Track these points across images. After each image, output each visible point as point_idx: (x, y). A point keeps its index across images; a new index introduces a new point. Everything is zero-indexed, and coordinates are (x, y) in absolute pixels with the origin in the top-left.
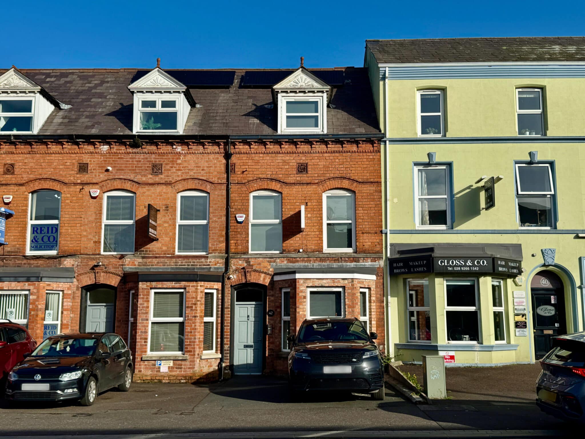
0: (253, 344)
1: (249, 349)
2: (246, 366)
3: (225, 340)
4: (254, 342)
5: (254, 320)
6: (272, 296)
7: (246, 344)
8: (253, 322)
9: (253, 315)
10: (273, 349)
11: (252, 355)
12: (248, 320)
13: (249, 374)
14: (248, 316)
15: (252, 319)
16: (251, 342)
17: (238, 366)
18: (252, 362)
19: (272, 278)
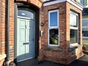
0: (29, 42)
1: (26, 45)
2: (25, 55)
3: (10, 42)
4: (29, 41)
5: (29, 29)
6: (43, 15)
7: (25, 42)
8: (29, 30)
9: (29, 26)
10: (43, 45)
11: (29, 48)
12: (26, 28)
13: (26, 59)
14: (26, 26)
15: (28, 28)
16: (27, 41)
17: (20, 56)
18: (28, 52)
19: (43, 5)
